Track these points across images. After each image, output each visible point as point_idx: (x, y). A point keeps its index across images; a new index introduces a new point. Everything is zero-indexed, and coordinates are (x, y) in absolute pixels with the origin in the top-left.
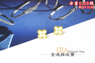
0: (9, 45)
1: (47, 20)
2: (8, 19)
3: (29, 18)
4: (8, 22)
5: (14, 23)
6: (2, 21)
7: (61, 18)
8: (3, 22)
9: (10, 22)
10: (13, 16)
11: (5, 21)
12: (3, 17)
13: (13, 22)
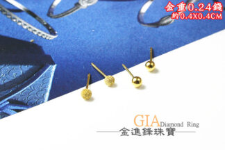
0: (47, 94)
1: (133, 26)
2: (40, 21)
3: (91, 20)
4: (41, 30)
5: (55, 34)
6: (27, 29)
7: (165, 22)
8: (31, 30)
9: (45, 32)
10: (52, 13)
11: (35, 29)
12: (29, 16)
13: (52, 32)
